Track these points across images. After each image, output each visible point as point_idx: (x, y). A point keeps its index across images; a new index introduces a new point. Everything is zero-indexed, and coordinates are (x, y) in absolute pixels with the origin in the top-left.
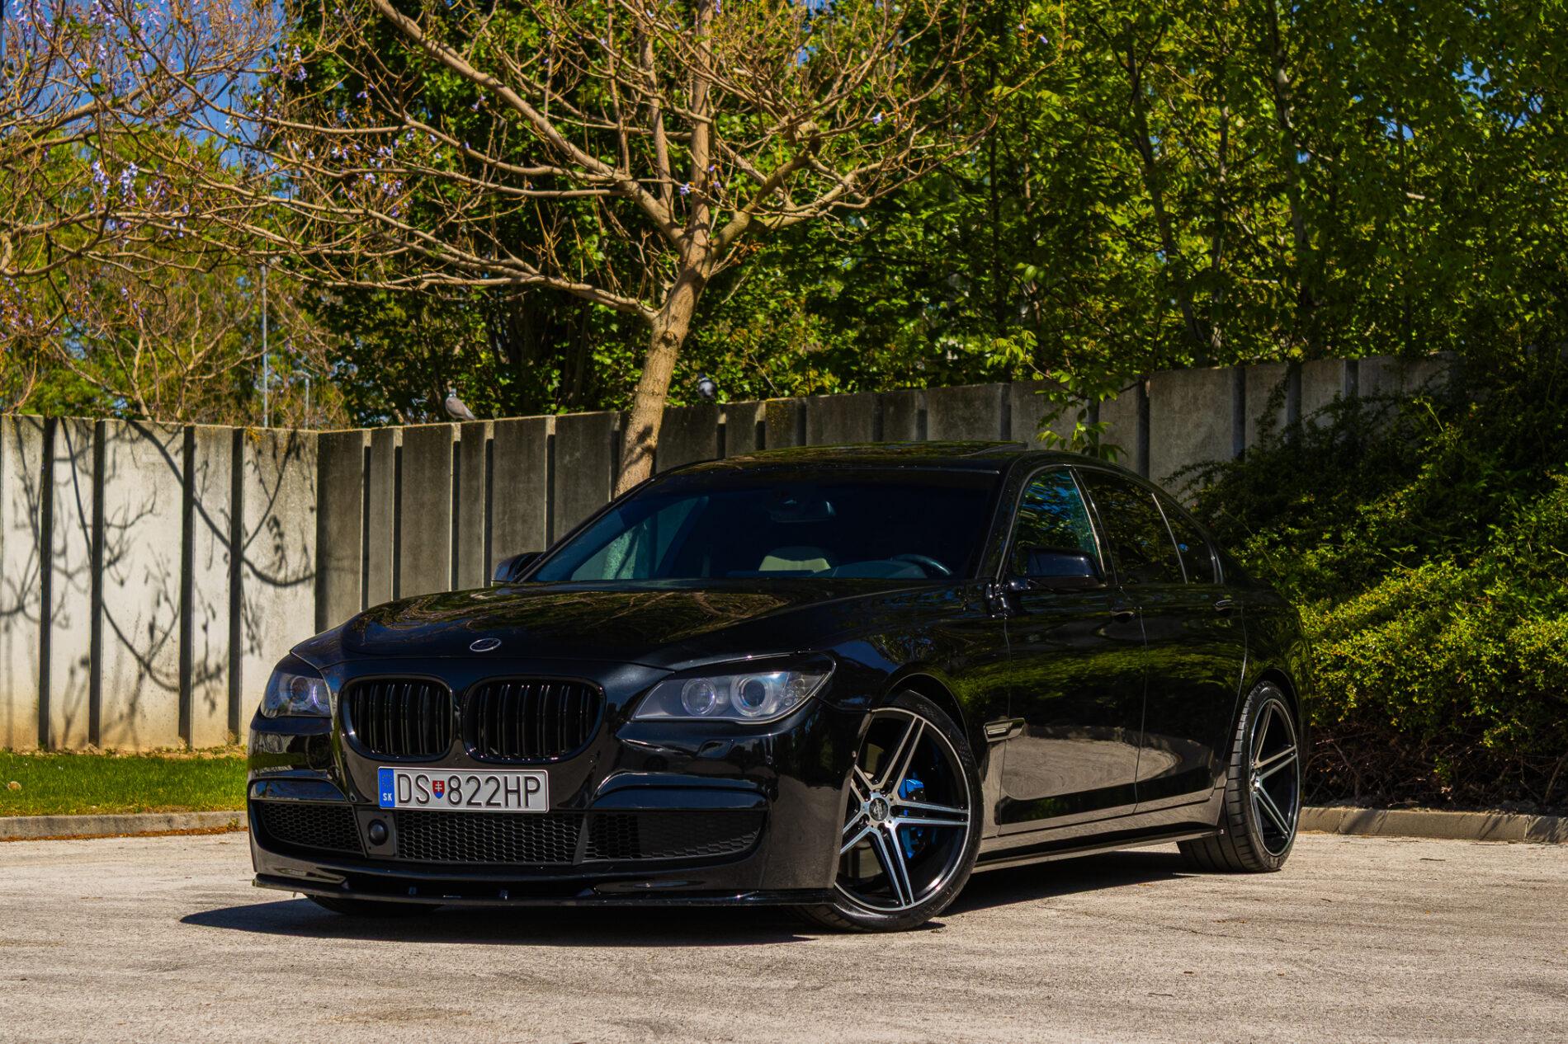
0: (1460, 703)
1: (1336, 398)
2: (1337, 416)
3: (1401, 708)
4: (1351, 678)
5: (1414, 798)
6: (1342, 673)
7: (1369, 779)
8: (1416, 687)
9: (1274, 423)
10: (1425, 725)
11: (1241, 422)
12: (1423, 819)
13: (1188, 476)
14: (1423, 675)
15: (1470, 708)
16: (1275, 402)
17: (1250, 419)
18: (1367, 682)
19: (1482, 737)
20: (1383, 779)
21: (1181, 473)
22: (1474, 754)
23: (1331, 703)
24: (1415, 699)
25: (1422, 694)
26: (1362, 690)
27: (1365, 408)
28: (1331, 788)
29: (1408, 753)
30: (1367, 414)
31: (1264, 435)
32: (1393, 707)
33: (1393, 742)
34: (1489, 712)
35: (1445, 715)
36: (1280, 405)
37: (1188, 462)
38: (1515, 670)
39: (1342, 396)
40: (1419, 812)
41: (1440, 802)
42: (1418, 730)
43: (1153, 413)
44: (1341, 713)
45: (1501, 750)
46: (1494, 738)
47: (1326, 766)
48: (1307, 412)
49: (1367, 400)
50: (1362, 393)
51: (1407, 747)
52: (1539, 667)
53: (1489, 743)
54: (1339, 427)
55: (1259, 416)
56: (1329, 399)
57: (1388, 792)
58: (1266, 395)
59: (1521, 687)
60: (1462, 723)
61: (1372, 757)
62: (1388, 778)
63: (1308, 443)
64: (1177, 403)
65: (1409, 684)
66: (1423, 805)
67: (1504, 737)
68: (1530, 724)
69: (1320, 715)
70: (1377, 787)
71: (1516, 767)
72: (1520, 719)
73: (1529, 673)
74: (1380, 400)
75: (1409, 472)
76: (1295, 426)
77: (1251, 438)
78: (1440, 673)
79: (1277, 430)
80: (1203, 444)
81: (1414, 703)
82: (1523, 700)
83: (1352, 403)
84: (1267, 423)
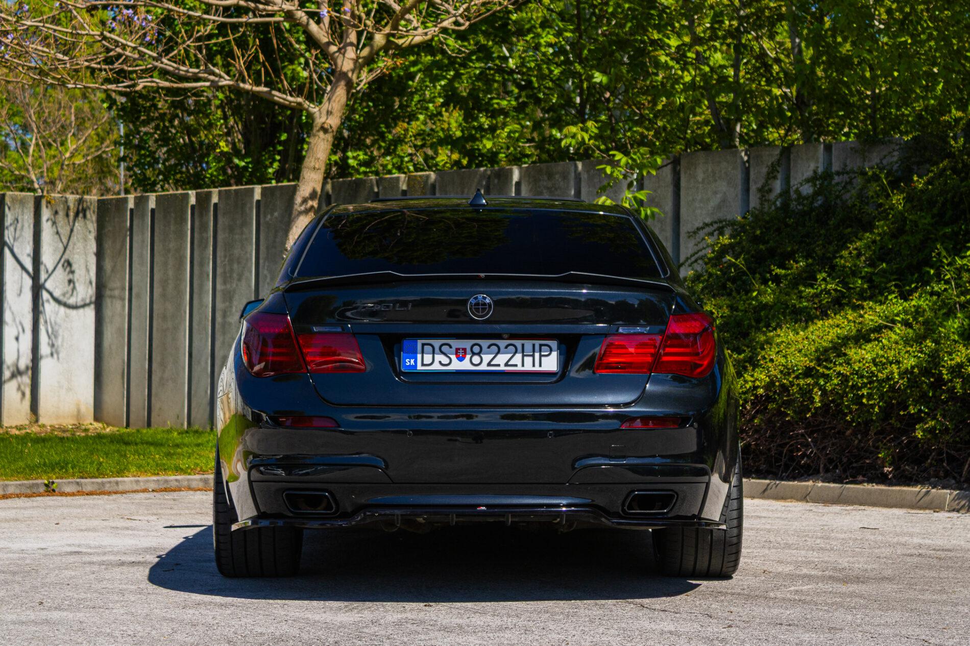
0: (898, 404)
1: (815, 172)
2: (815, 185)
3: (854, 407)
4: (817, 384)
5: (864, 476)
6: (809, 380)
7: (831, 461)
8: (865, 391)
9: (770, 190)
10: (872, 420)
11: (747, 190)
12: (870, 492)
13: (707, 230)
14: (871, 382)
15: (906, 408)
16: (771, 175)
17: (753, 188)
18: (829, 387)
19: (914, 430)
20: (841, 461)
21: (702, 228)
22: (909, 443)
23: (802, 402)
24: (864, 401)
25: (870, 396)
26: (824, 392)
27: (837, 179)
28: (803, 467)
29: (860, 441)
30: (837, 184)
31: (763, 200)
32: (848, 407)
33: (848, 432)
34: (920, 411)
35: (887, 412)
36: (775, 178)
37: (708, 220)
38: (940, 381)
39: (820, 170)
40: (868, 486)
41: (883, 479)
42: (868, 423)
43: (683, 183)
44: (809, 410)
45: (929, 439)
46: (924, 431)
47: (799, 450)
48: (794, 182)
49: (838, 173)
50: (836, 167)
51: (859, 437)
52: (958, 376)
53: (919, 434)
54: (816, 194)
55: (759, 185)
56: (809, 174)
57: (845, 471)
58: (764, 170)
59: (944, 391)
60: (900, 419)
61: (833, 444)
62: (845, 460)
63: (793, 205)
64: (700, 176)
65: (860, 389)
66: (870, 481)
67: (932, 431)
68: (951, 421)
69: (794, 412)
70: (836, 467)
71: (940, 452)
72: (944, 416)
73: (951, 381)
74: (847, 173)
75: (869, 226)
76: (785, 193)
77: (754, 202)
78: (883, 381)
79: (772, 196)
80: (719, 207)
81: (862, 403)
82: (945, 402)
83: (827, 175)
84: (765, 191)
